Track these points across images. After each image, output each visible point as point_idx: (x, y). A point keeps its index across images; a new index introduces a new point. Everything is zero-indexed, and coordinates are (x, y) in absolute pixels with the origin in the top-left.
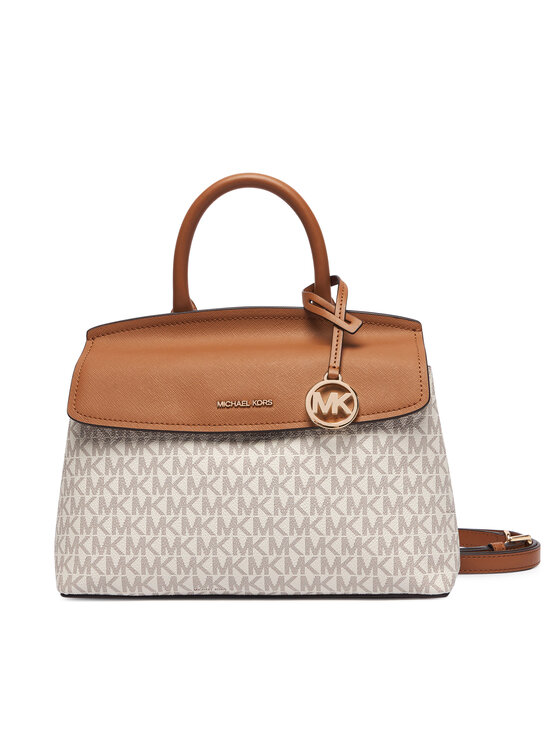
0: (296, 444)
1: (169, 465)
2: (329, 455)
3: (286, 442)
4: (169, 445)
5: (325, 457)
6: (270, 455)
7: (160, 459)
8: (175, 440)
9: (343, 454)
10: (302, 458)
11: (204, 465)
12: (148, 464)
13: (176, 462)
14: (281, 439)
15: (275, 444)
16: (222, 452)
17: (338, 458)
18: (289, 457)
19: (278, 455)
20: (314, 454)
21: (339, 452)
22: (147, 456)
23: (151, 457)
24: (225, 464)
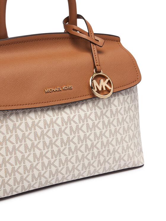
0: (84, 107)
1: (23, 127)
2: (100, 110)
3: (79, 106)
4: (21, 116)
5: (99, 111)
6: (73, 114)
7: (18, 124)
8: (24, 113)
9: (106, 109)
10: (88, 113)
11: (41, 124)
12: (11, 128)
13: (27, 125)
14: (77, 105)
15: (74, 108)
16: (49, 116)
17: (104, 111)
18: (82, 114)
19: (77, 114)
20: (93, 111)
21: (104, 108)
22: (10, 124)
23: (12, 123)
24: (52, 122)
